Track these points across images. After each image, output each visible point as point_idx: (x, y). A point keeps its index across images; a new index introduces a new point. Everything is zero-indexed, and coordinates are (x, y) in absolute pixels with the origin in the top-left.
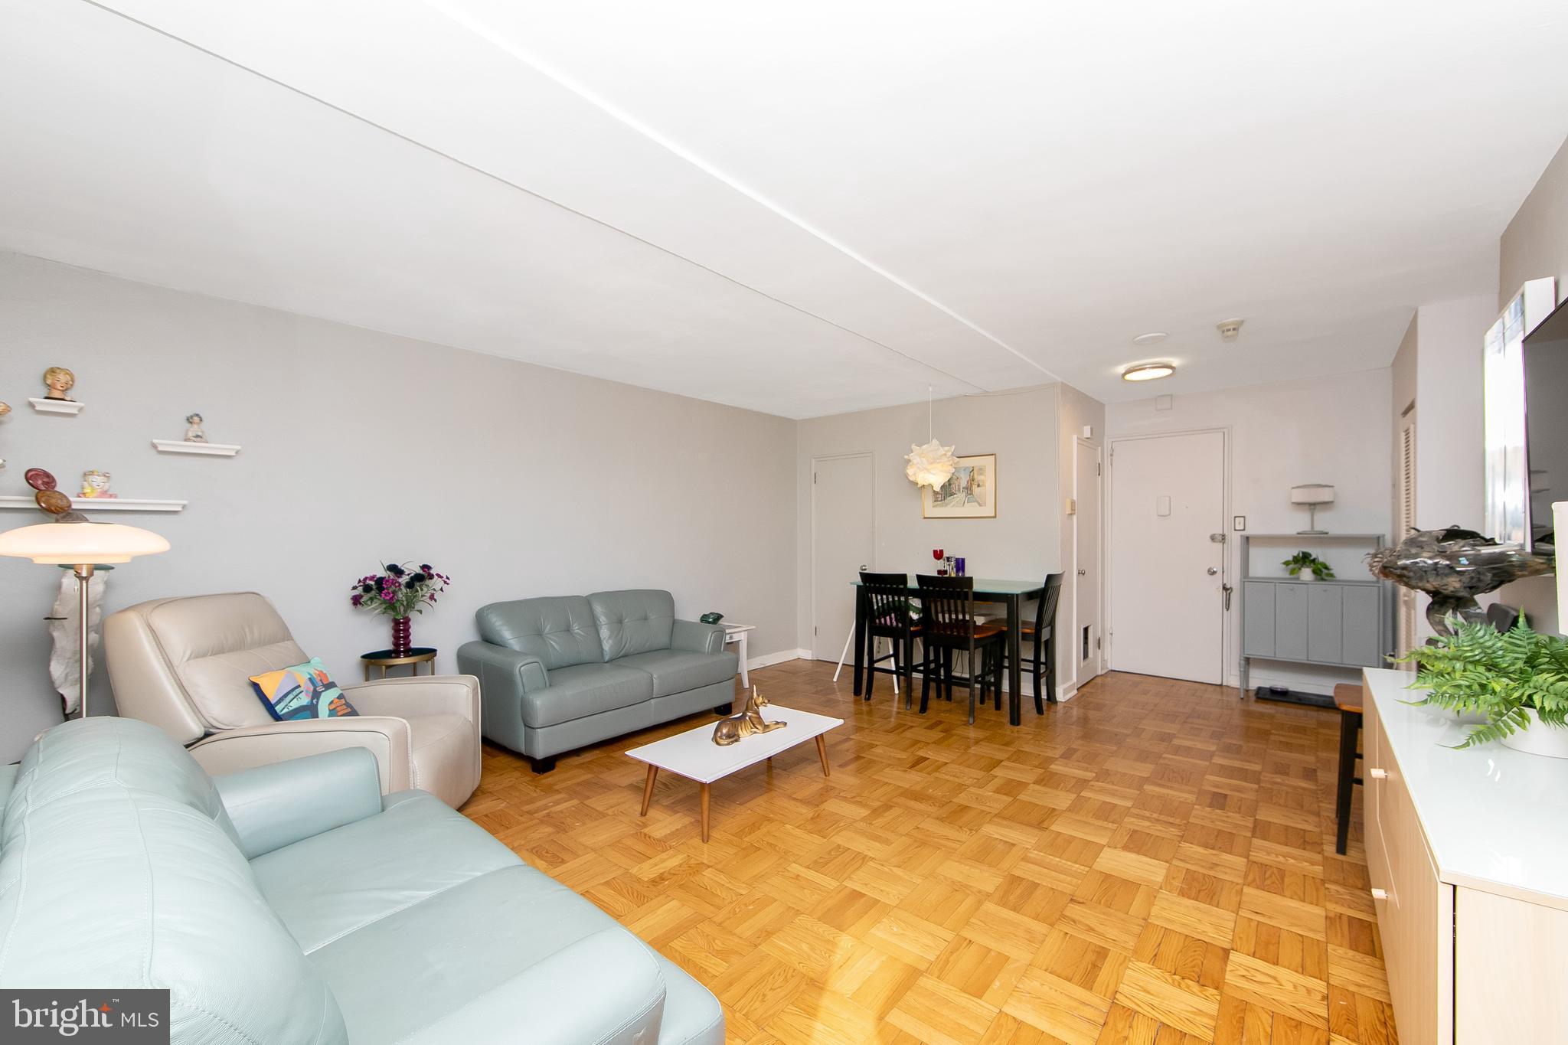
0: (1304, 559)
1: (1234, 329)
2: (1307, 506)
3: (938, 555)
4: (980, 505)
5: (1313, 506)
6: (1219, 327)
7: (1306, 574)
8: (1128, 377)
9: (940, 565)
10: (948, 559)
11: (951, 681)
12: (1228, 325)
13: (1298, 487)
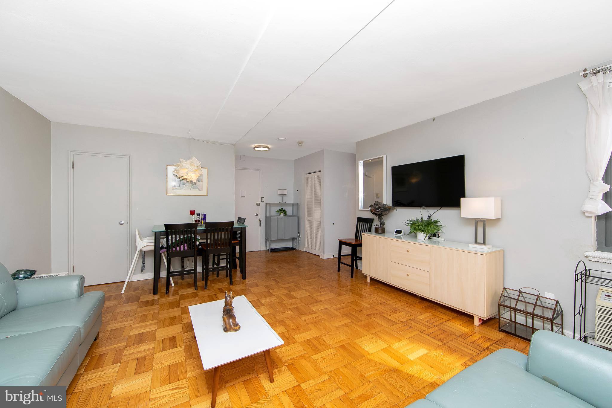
0: (281, 210)
1: (301, 144)
2: (281, 195)
3: (192, 213)
4: (199, 190)
5: (283, 195)
6: (298, 142)
7: (282, 215)
8: (256, 149)
9: (195, 217)
10: (198, 215)
11: (219, 269)
12: (300, 142)
13: (281, 189)
